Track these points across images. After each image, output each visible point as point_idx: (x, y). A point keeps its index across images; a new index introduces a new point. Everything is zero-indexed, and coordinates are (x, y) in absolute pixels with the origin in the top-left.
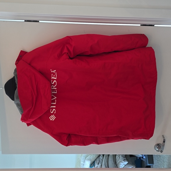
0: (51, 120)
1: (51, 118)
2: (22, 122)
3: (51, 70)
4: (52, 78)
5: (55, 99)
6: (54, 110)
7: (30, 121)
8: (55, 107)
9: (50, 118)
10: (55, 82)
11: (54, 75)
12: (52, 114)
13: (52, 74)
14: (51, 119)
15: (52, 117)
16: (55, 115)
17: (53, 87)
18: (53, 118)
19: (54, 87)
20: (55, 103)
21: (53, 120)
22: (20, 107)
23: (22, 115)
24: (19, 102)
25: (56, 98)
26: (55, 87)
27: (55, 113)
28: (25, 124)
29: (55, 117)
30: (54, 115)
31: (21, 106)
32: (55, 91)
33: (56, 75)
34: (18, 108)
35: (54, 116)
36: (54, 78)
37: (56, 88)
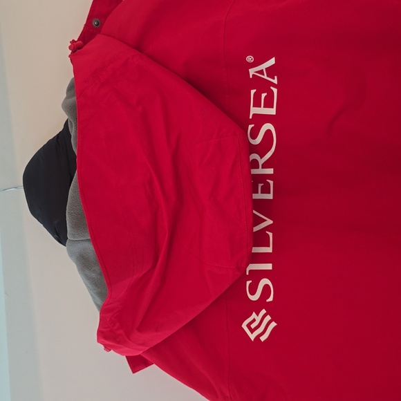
0: (252, 337)
1: (249, 326)
2: (108, 348)
3: (250, 59)
4: (254, 110)
5: (268, 228)
6: (265, 281)
7: (143, 344)
8: (269, 267)
9: (244, 326)
10: (268, 132)
11: (264, 95)
12: (257, 307)
13: (253, 92)
14: (252, 331)
15: (258, 319)
16: (272, 310)
17: (255, 164)
18: (259, 327)
19: (261, 161)
20: (269, 250)
21: (263, 338)
22: (94, 275)
23: (104, 311)
24: (89, 247)
25: (269, 222)
26: (265, 166)
27: (271, 299)
28: (118, 360)
29: (274, 324)
30: (264, 312)
31: (98, 268)
32: (266, 190)
33: (275, 90)
34: (87, 277)
35: (268, 318)
36: (262, 110)
37: (270, 171)
